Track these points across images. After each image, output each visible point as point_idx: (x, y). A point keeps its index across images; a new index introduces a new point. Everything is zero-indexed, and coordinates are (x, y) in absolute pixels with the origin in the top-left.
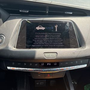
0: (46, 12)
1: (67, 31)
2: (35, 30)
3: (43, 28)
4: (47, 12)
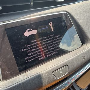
0: (31, 3)
1: (65, 27)
2: (23, 38)
3: (35, 32)
4: (32, 3)
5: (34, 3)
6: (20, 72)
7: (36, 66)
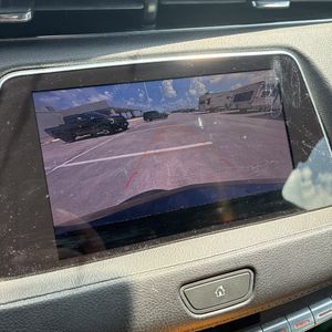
0: (146, 7)
4: (152, 8)
5: (160, 7)
6: (60, 259)
7: (127, 248)
